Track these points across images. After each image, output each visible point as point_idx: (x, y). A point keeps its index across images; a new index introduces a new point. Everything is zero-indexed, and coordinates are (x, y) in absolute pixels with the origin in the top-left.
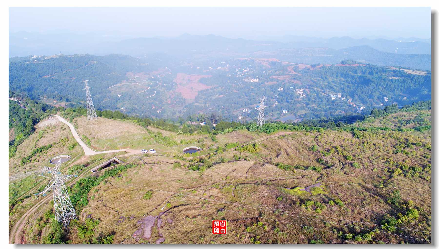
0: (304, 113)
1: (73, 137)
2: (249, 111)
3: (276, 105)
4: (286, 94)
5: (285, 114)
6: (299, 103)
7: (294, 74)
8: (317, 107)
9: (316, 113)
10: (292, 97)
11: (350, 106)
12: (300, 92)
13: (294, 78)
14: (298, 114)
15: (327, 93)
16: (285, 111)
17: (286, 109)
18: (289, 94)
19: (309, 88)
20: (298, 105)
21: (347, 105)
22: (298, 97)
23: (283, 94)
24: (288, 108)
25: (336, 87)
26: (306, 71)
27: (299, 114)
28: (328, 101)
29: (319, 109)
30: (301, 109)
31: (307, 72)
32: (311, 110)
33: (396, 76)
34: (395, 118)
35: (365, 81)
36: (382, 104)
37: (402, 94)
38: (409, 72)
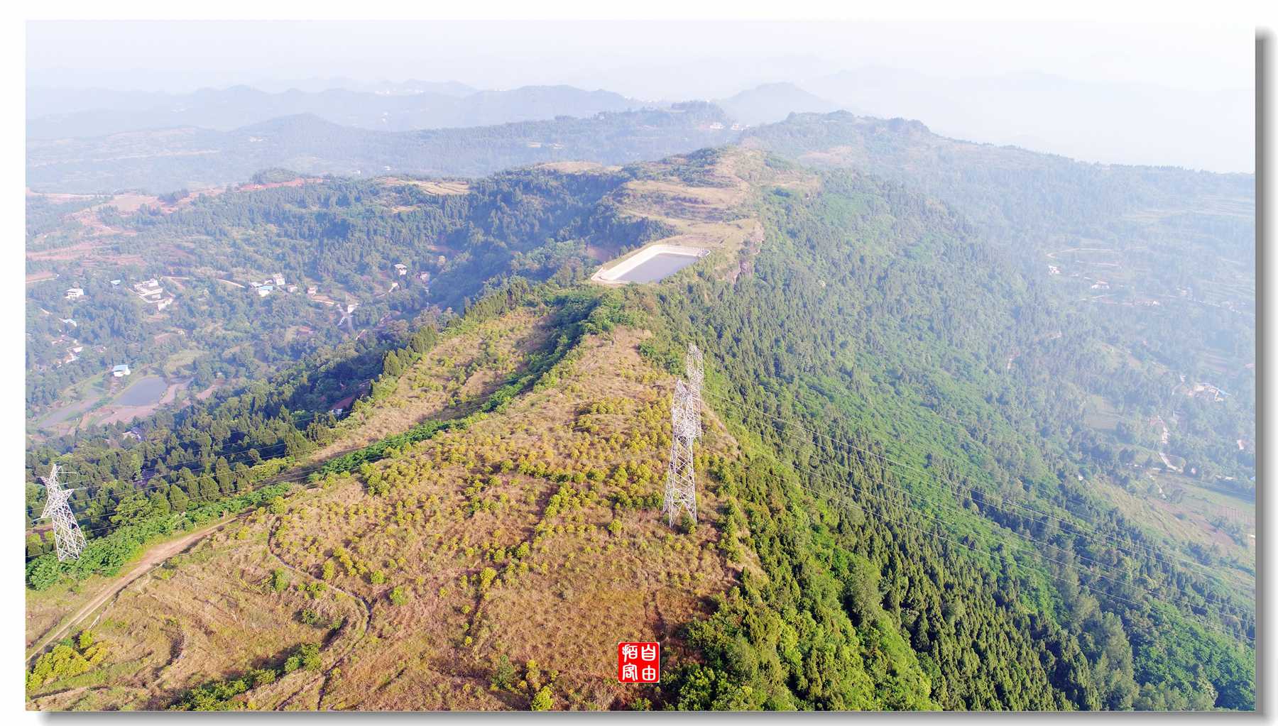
0: (189, 361)
3: (77, 354)
4: (103, 307)
5: (123, 381)
6: (159, 328)
7: (110, 236)
8: (224, 332)
9: (227, 353)
10: (130, 316)
11: (318, 306)
12: (149, 290)
13: (113, 249)
14: (170, 367)
15: (241, 278)
16: (121, 371)
17: (123, 362)
18: (115, 308)
19: (179, 273)
20: (160, 337)
21: (309, 305)
22: (150, 310)
23: (92, 310)
24: (128, 356)
25: (262, 255)
26: (147, 220)
27: (174, 369)
28: (251, 304)
29: (231, 334)
30: (174, 351)
31: (153, 223)
32: (207, 344)
33: (406, 204)
34: (439, 361)
35: (335, 225)
36: (395, 285)
37: (433, 248)
38: (430, 188)
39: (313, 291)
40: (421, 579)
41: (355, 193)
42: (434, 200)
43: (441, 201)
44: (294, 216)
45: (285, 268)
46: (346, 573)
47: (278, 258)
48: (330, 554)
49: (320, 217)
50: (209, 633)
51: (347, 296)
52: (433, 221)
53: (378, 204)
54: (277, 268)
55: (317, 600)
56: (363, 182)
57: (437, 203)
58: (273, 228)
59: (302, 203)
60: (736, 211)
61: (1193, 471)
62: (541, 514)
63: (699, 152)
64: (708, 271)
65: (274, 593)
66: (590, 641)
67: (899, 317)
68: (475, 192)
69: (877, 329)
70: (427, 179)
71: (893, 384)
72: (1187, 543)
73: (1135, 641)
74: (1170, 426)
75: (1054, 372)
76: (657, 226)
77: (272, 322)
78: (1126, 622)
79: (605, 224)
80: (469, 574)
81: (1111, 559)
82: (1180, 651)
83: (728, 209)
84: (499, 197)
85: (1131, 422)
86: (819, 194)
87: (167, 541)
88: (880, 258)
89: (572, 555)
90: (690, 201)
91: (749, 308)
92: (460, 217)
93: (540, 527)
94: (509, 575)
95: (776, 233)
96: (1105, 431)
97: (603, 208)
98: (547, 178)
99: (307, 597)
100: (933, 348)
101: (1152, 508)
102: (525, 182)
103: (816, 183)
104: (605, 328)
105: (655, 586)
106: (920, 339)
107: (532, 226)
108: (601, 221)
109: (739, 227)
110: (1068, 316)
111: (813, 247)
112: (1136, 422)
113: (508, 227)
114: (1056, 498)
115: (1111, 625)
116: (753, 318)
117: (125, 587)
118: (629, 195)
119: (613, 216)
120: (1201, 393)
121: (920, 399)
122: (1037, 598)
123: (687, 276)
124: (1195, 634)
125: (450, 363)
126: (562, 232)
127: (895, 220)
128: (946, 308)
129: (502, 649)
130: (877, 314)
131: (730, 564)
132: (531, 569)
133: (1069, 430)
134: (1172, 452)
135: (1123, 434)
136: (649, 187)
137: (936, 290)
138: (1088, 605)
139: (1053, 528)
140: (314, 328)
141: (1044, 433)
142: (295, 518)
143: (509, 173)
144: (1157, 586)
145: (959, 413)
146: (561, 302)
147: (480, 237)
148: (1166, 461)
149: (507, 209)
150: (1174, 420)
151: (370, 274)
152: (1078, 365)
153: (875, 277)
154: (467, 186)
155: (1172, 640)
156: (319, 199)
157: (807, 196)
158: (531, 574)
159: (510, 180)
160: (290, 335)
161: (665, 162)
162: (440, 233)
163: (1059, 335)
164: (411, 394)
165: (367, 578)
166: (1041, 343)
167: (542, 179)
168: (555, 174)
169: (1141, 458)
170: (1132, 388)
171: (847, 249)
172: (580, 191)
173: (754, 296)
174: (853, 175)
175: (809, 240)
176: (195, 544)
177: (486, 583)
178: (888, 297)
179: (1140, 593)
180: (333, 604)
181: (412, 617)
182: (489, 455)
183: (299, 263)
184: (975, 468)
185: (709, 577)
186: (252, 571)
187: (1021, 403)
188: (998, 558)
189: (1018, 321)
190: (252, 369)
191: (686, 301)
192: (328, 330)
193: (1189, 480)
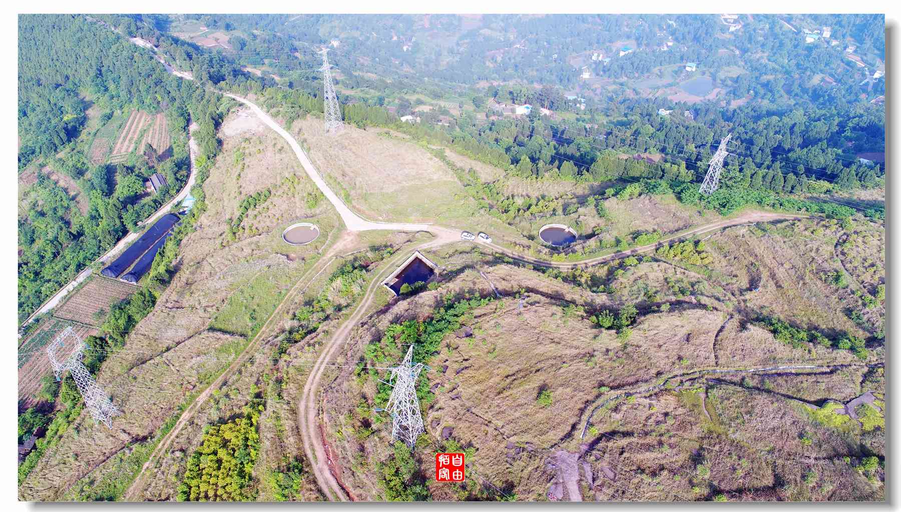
0: (735, 76)
1: (307, 175)
2: (607, 60)
3: (668, 47)
5: (689, 75)
6: (724, 44)
8: (767, 61)
9: (765, 78)
10: (710, 30)
11: (849, 63)
14: (721, 75)
16: (691, 67)
17: (693, 61)
20: (722, 51)
21: (842, 61)
22: (724, 29)
24: (698, 58)
27: (723, 77)
29: (771, 65)
30: (728, 64)
32: (751, 67)
39: (851, 49)
45: (836, 24)
50: (779, 286)
54: (829, 22)
55: (867, 309)
65: (834, 286)
77: (806, 65)
87: (760, 210)
99: (860, 302)
117: (730, 227)
140: (838, 81)
142: (860, 239)
160: (816, 80)
176: (780, 221)
186: (820, 262)
192: (851, 87)
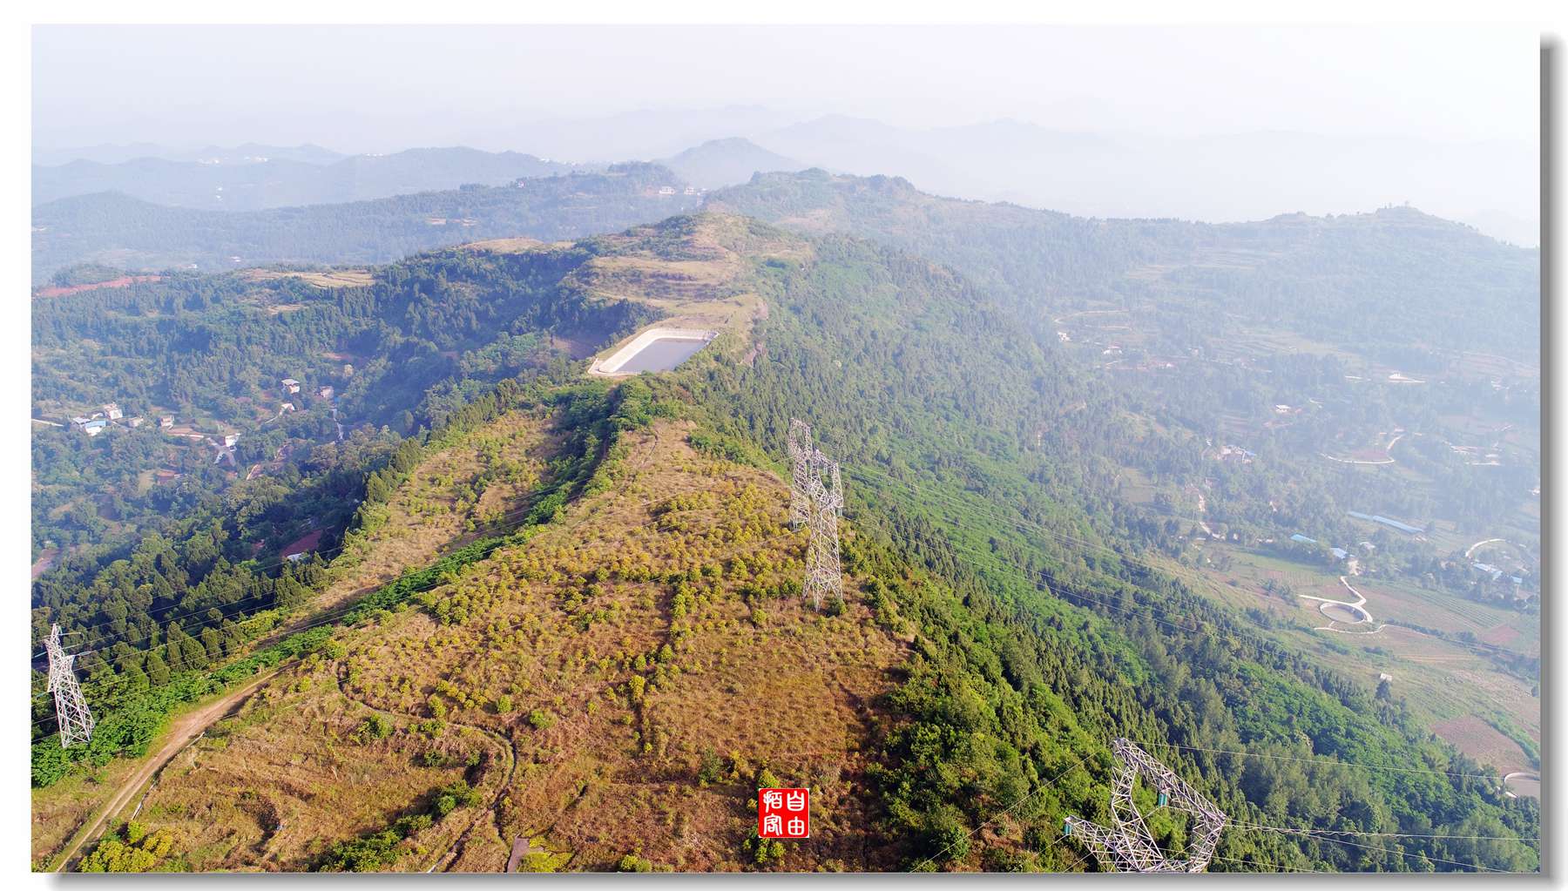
21: (166, 442)
25: (82, 380)
28: (77, 447)
33: (288, 302)
34: (432, 481)
35: (188, 335)
36: (286, 406)
37: (332, 356)
38: (319, 281)
39: (168, 422)
40: (558, 699)
41: (210, 292)
42: (327, 295)
43: (336, 295)
44: (125, 327)
45: (120, 396)
46: (462, 707)
47: (106, 383)
48: (430, 691)
49: (163, 326)
50: (307, 798)
51: (219, 426)
52: (328, 322)
53: (247, 304)
54: (108, 397)
55: (438, 739)
56: (219, 277)
57: (332, 298)
58: (94, 345)
59: (133, 309)
60: (730, 286)
61: (1235, 537)
62: (668, 617)
63: (669, 220)
64: (726, 355)
65: (378, 741)
66: (787, 725)
67: (922, 397)
68: (382, 282)
69: (902, 412)
70: (311, 269)
71: (932, 469)
72: (1244, 609)
73: (1230, 702)
74: (1204, 492)
75: (1084, 447)
76: (640, 309)
77: (115, 467)
78: (1218, 685)
79: (572, 310)
80: (615, 687)
81: (1190, 627)
82: (1273, 706)
83: (721, 284)
84: (417, 287)
85: (1168, 492)
86: (815, 264)
87: (195, 709)
88: (891, 333)
89: (725, 650)
90: (674, 277)
91: (774, 394)
92: (365, 314)
93: (675, 627)
94: (662, 679)
95: (779, 310)
96: (1144, 505)
97: (567, 292)
98: (478, 260)
99: (423, 737)
100: (964, 428)
101: (1206, 578)
102: (449, 266)
103: (809, 252)
104: (644, 423)
105: (829, 667)
106: (947, 419)
107: (468, 320)
108: (567, 307)
109: (738, 304)
110: (1089, 384)
111: (820, 324)
112: (1172, 491)
113: (434, 324)
114: (1121, 573)
115: (1207, 689)
116: (781, 404)
117: (166, 766)
118: (597, 275)
119: (582, 300)
120: (1228, 455)
121: (963, 483)
122: (1131, 671)
123: (703, 360)
124: (1282, 688)
125: (450, 480)
126: (517, 323)
127: (898, 289)
128: (968, 383)
129: (692, 750)
130: (899, 394)
131: (898, 636)
132: (684, 671)
133: (1110, 506)
134: (1212, 520)
135: (1161, 505)
136: (621, 264)
137: (953, 365)
138: (1181, 673)
139: (1128, 602)
140: (181, 470)
141: (1089, 509)
142: (364, 659)
143: (425, 256)
144: (1239, 647)
145: (1006, 494)
146: (565, 400)
147: (397, 338)
148: (1207, 530)
149: (430, 302)
150: (1207, 486)
151: (248, 394)
152: (1107, 436)
153: (890, 354)
154: (368, 276)
155: (1264, 697)
156: (157, 302)
157: (802, 266)
158: (685, 676)
159: (428, 264)
160: (146, 482)
161: (628, 233)
162: (339, 337)
163: (1084, 406)
164: (409, 521)
165: (492, 708)
166: (1067, 415)
167: (471, 261)
168: (487, 255)
169: (1185, 528)
170: (1163, 457)
171: (855, 324)
172: (523, 274)
173: (775, 380)
174: (846, 241)
175: (814, 316)
176: (240, 705)
177: (639, 692)
178: (908, 375)
179: (1225, 656)
180: (461, 740)
181: (567, 738)
182: (573, 565)
183: (140, 388)
184: (1036, 551)
185: (884, 653)
186: (337, 722)
187: (1060, 480)
188: (1085, 637)
189: (1042, 394)
190: (98, 530)
191: (710, 390)
192: (204, 471)
193: (1234, 547)
